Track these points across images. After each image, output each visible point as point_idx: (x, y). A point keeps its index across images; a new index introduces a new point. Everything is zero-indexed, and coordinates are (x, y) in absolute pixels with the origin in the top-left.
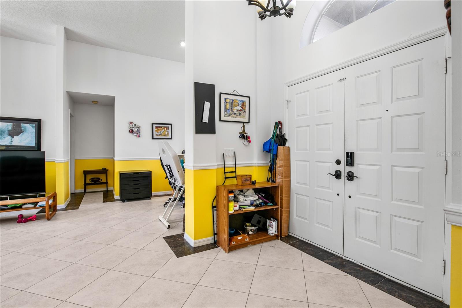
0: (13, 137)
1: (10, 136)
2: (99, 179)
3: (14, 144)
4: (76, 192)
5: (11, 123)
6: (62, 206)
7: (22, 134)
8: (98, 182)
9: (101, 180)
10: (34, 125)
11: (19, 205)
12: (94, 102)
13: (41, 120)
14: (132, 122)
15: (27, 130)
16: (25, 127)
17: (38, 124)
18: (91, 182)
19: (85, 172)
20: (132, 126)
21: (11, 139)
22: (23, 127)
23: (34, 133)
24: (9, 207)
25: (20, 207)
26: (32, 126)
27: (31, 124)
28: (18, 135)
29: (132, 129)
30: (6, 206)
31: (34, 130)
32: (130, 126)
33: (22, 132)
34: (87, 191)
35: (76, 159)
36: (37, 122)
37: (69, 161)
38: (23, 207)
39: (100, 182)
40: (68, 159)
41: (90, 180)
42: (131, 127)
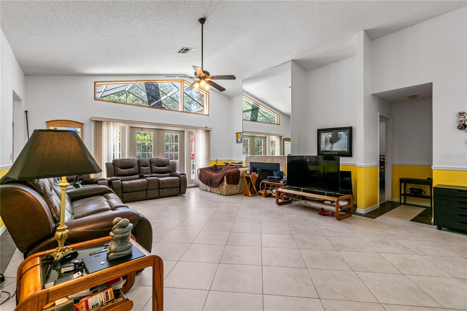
0: (333, 144)
1: (331, 143)
2: (422, 190)
3: (334, 149)
4: (393, 201)
5: (332, 133)
6: (362, 211)
7: (339, 141)
8: (419, 194)
9: (424, 193)
10: (347, 132)
11: (322, 200)
12: (411, 97)
13: (352, 127)
14: (464, 113)
15: (342, 137)
16: (341, 135)
17: (350, 131)
18: (410, 193)
19: (401, 179)
20: (463, 119)
21: (332, 146)
22: (339, 135)
23: (347, 140)
24: (316, 199)
25: (322, 202)
26: (345, 134)
27: (344, 132)
28: (336, 142)
29: (463, 124)
30: (315, 198)
31: (347, 137)
32: (460, 119)
33: (339, 139)
34: (407, 202)
35: (393, 164)
36: (349, 130)
37: (378, 166)
38: (325, 202)
39: (422, 195)
40: (377, 164)
41: (409, 191)
42: (461, 121)
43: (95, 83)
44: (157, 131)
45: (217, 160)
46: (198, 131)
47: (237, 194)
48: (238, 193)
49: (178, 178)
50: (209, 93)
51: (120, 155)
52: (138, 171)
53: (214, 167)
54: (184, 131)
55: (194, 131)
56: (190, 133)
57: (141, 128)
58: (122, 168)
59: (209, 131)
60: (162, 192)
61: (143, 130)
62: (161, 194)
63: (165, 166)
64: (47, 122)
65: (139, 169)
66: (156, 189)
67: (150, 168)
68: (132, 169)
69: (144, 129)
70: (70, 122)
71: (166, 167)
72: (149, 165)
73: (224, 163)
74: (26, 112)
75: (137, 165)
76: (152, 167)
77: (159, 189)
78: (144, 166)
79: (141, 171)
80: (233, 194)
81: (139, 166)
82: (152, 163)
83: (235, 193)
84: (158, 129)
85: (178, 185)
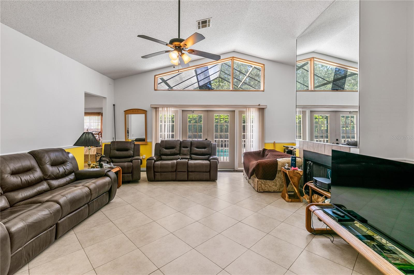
43: (155, 76)
44: (206, 113)
45: (274, 142)
46: (249, 110)
47: (274, 192)
48: (278, 191)
49: (209, 162)
50: (264, 65)
51: (168, 136)
52: (178, 152)
53: (262, 152)
54: (235, 111)
55: (245, 110)
56: (241, 113)
57: (192, 110)
58: (166, 148)
59: (263, 109)
60: (192, 175)
61: (193, 112)
62: (190, 177)
63: (205, 148)
64: (124, 111)
65: (180, 150)
66: (186, 172)
67: (189, 150)
68: (174, 150)
69: (195, 112)
70: (138, 110)
71: (206, 150)
72: (189, 146)
73: (284, 146)
74: (114, 105)
75: (179, 145)
76: (192, 148)
77: (188, 172)
78: (184, 147)
79: (182, 152)
80: (269, 192)
81: (180, 147)
82: (192, 144)
83: (273, 191)
84: (208, 111)
85: (208, 170)
